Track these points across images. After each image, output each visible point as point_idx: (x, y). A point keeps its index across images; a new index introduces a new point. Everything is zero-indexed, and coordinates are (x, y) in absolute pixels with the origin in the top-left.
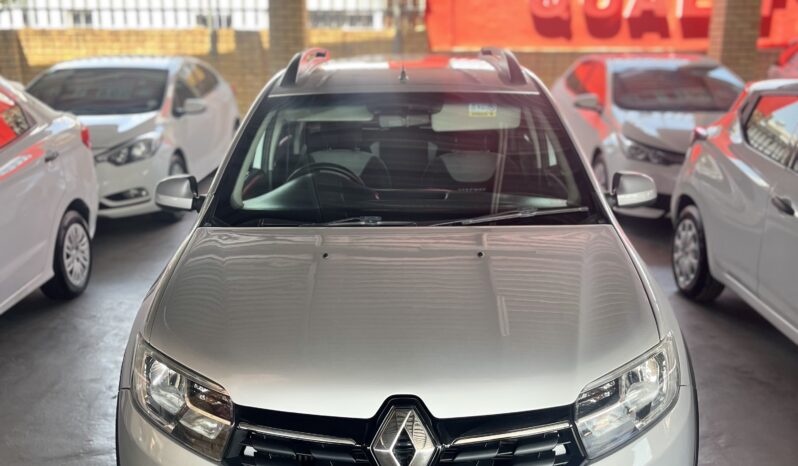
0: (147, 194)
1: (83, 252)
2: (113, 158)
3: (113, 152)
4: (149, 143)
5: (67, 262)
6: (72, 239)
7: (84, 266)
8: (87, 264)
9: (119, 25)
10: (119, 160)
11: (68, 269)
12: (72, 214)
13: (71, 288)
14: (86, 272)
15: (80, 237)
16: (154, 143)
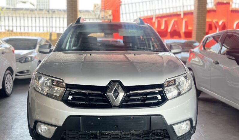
0: (30, 72)
1: (11, 83)
2: (20, 61)
3: (20, 59)
4: (31, 58)
5: (6, 85)
6: (8, 78)
7: (11, 88)
8: (12, 87)
9: (22, 31)
10: (22, 62)
11: (6, 87)
12: (8, 71)
13: (7, 93)
14: (11, 90)
15: (10, 79)
16: (33, 58)
